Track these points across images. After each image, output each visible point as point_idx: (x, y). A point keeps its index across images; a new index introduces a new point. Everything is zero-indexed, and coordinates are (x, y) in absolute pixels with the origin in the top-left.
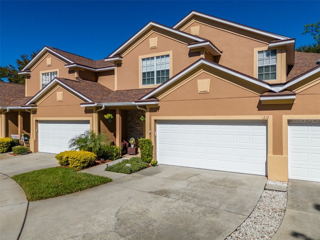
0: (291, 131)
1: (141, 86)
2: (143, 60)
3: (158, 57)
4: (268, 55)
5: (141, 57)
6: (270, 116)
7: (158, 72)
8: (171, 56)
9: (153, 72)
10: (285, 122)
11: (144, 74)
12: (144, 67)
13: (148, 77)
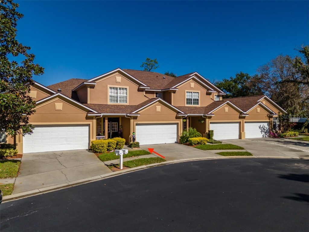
0: (246, 125)
1: (186, 105)
2: (187, 92)
3: (194, 92)
4: (217, 97)
5: (186, 91)
6: (241, 120)
7: (194, 99)
8: (200, 93)
9: (191, 99)
10: (244, 122)
11: (187, 99)
12: (188, 96)
13: (189, 101)
